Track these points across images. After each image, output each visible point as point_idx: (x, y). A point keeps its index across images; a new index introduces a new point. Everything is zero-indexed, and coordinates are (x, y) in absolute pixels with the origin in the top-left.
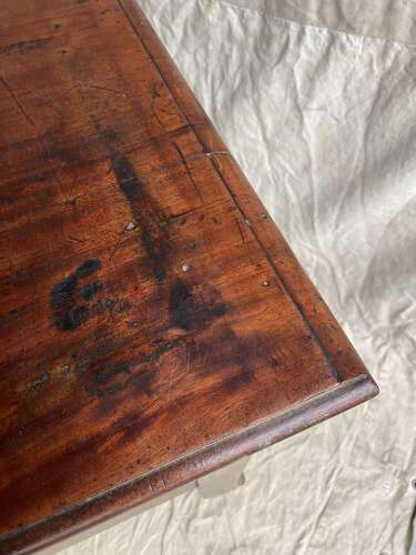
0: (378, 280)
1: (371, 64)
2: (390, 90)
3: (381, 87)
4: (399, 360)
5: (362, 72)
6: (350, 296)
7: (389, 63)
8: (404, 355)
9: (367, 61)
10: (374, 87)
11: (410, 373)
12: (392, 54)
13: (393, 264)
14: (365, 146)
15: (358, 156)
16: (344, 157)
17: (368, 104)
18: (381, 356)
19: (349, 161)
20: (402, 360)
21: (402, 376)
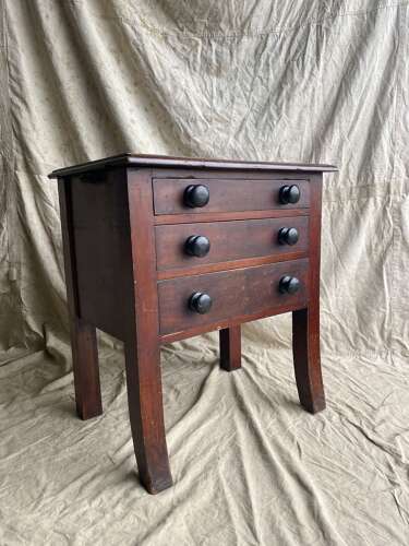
0: (365, 313)
6: (356, 335)
13: (367, 299)
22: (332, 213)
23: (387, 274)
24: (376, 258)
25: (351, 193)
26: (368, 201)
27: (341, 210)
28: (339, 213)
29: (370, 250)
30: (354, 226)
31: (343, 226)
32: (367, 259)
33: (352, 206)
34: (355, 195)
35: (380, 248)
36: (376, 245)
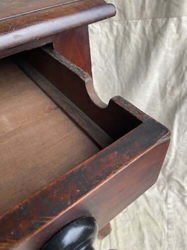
1: (107, 36)
2: (120, 46)
3: (116, 46)
4: (175, 195)
5: (104, 40)
7: (115, 33)
8: (176, 191)
9: (105, 35)
10: (113, 47)
11: (183, 201)
12: (115, 29)
14: (118, 78)
15: (117, 84)
16: (111, 86)
17: (113, 56)
18: (165, 195)
19: (114, 87)
20: (177, 195)
21: (179, 204)
22: (116, 38)
23: (180, 124)
24: (170, 102)
25: (143, 8)
26: (166, 23)
27: (127, 35)
28: (124, 39)
29: (163, 93)
30: (142, 62)
31: (129, 57)
32: (159, 101)
33: (144, 29)
34: (148, 12)
35: (177, 92)
36: (173, 88)
